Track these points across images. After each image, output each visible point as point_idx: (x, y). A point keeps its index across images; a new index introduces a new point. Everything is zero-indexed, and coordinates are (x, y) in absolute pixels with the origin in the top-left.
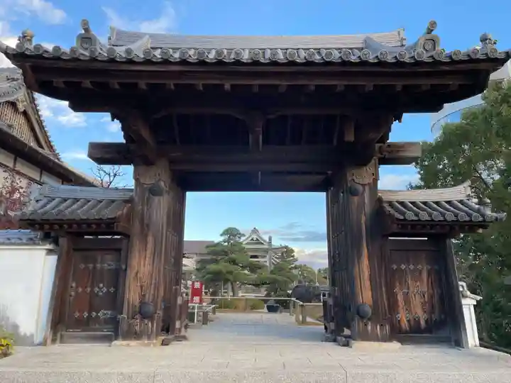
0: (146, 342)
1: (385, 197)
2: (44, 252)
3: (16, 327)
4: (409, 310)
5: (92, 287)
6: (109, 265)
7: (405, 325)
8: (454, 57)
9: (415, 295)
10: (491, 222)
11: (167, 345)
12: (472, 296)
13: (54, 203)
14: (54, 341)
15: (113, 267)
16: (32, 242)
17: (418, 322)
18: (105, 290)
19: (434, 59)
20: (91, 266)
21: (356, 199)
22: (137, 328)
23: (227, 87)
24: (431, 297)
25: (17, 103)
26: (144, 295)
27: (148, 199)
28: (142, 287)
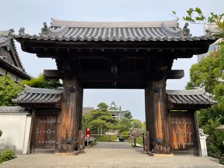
0: (69, 154)
1: (169, 94)
2: (26, 116)
3: (15, 147)
4: (178, 141)
5: (46, 131)
6: (52, 121)
7: (176, 147)
8: (194, 39)
9: (181, 135)
10: (212, 104)
11: (77, 155)
12: (205, 135)
13: (29, 96)
14: (31, 153)
15: (54, 122)
16: (20, 112)
17: (182, 146)
18: (51, 132)
19: (186, 40)
20: (45, 122)
21: (156, 94)
22: (65, 148)
23: (103, 50)
24: (188, 135)
25: (7, 47)
26: (68, 134)
27: (69, 94)
28: (66, 131)
